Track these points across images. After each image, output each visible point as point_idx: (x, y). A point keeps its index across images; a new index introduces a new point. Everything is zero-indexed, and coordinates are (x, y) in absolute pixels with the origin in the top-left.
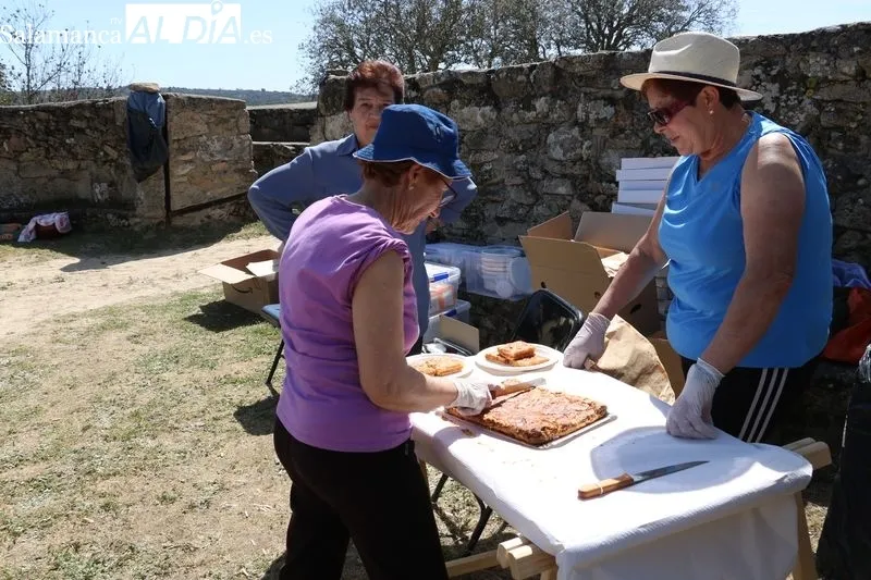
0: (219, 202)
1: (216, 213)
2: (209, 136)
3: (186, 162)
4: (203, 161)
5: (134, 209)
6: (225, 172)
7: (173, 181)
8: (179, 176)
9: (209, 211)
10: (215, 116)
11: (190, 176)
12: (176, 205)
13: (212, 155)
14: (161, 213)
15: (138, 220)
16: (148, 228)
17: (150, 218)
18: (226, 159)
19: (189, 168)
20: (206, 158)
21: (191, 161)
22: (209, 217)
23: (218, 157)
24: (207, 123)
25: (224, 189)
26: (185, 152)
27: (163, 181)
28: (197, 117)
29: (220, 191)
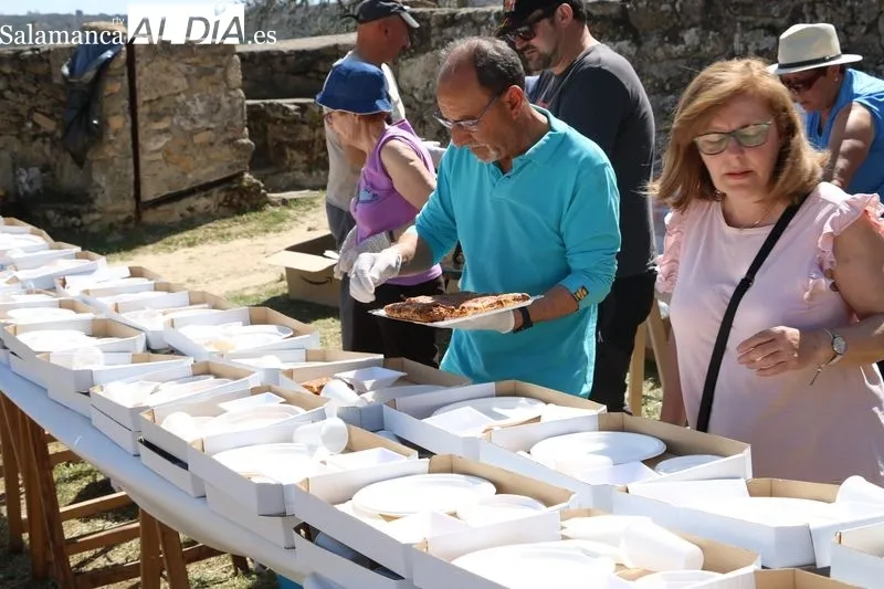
0: (205, 188)
1: (201, 203)
2: (189, 92)
3: (160, 132)
4: (182, 129)
5: (91, 201)
6: (211, 144)
7: (144, 158)
8: (152, 152)
9: (191, 201)
10: (196, 64)
11: (166, 151)
12: (149, 193)
13: (193, 121)
14: (129, 206)
15: (97, 216)
16: (111, 226)
17: (117, 213)
18: (212, 126)
19: (164, 140)
20: (187, 125)
21: (166, 131)
22: (191, 209)
23: (202, 123)
24: (186, 76)
25: (212, 169)
26: (157, 117)
27: (131, 161)
28: (172, 68)
29: (204, 172)
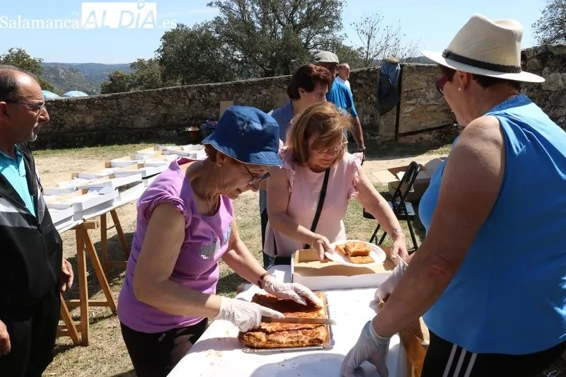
0: (429, 130)
1: (426, 136)
2: (427, 89)
3: (410, 105)
4: (422, 105)
5: (378, 131)
6: (435, 111)
7: (402, 115)
8: (406, 113)
9: (422, 135)
10: (433, 76)
11: (412, 113)
12: (402, 130)
13: (428, 101)
14: (392, 134)
15: (379, 137)
16: (384, 142)
17: (387, 137)
18: (437, 103)
19: (412, 108)
20: (424, 102)
21: (413, 104)
22: (421, 139)
23: (432, 102)
24: (427, 81)
25: (433, 122)
26: (410, 99)
27: (395, 117)
28: (420, 77)
29: (430, 123)
